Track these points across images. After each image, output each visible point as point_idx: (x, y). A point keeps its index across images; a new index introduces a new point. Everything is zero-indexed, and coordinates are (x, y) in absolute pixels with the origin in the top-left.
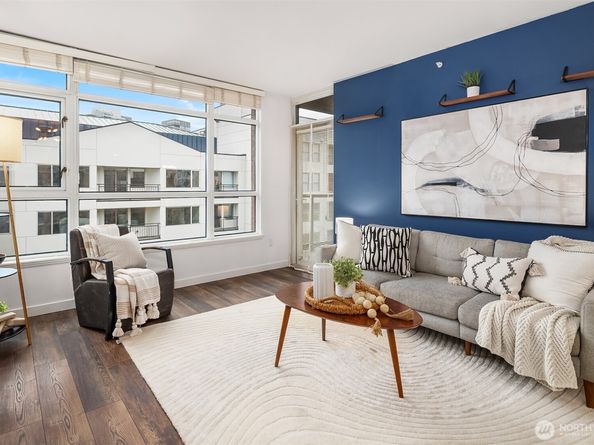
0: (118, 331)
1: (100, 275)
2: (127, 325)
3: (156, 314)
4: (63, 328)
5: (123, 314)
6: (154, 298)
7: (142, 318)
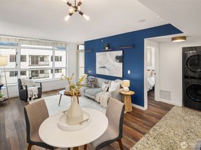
0: (28, 100)
1: (24, 88)
2: (30, 99)
3: (37, 96)
4: (16, 100)
5: (29, 96)
6: (36, 93)
7: (34, 97)
